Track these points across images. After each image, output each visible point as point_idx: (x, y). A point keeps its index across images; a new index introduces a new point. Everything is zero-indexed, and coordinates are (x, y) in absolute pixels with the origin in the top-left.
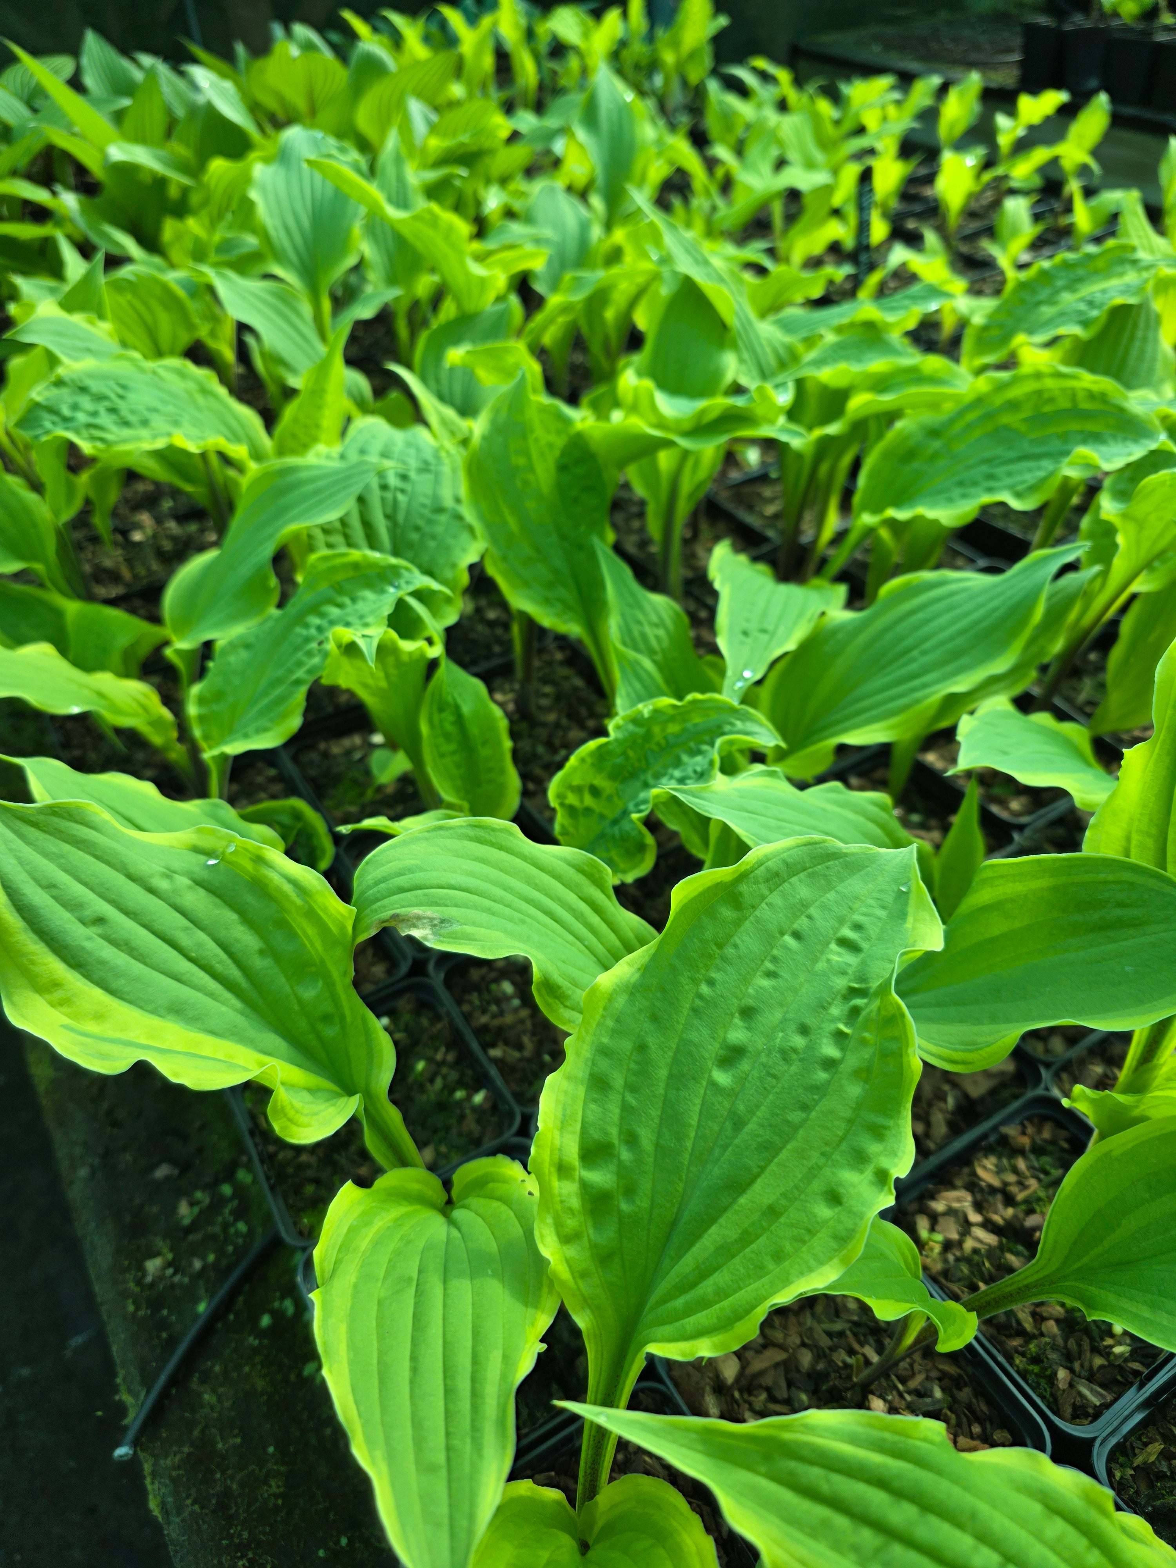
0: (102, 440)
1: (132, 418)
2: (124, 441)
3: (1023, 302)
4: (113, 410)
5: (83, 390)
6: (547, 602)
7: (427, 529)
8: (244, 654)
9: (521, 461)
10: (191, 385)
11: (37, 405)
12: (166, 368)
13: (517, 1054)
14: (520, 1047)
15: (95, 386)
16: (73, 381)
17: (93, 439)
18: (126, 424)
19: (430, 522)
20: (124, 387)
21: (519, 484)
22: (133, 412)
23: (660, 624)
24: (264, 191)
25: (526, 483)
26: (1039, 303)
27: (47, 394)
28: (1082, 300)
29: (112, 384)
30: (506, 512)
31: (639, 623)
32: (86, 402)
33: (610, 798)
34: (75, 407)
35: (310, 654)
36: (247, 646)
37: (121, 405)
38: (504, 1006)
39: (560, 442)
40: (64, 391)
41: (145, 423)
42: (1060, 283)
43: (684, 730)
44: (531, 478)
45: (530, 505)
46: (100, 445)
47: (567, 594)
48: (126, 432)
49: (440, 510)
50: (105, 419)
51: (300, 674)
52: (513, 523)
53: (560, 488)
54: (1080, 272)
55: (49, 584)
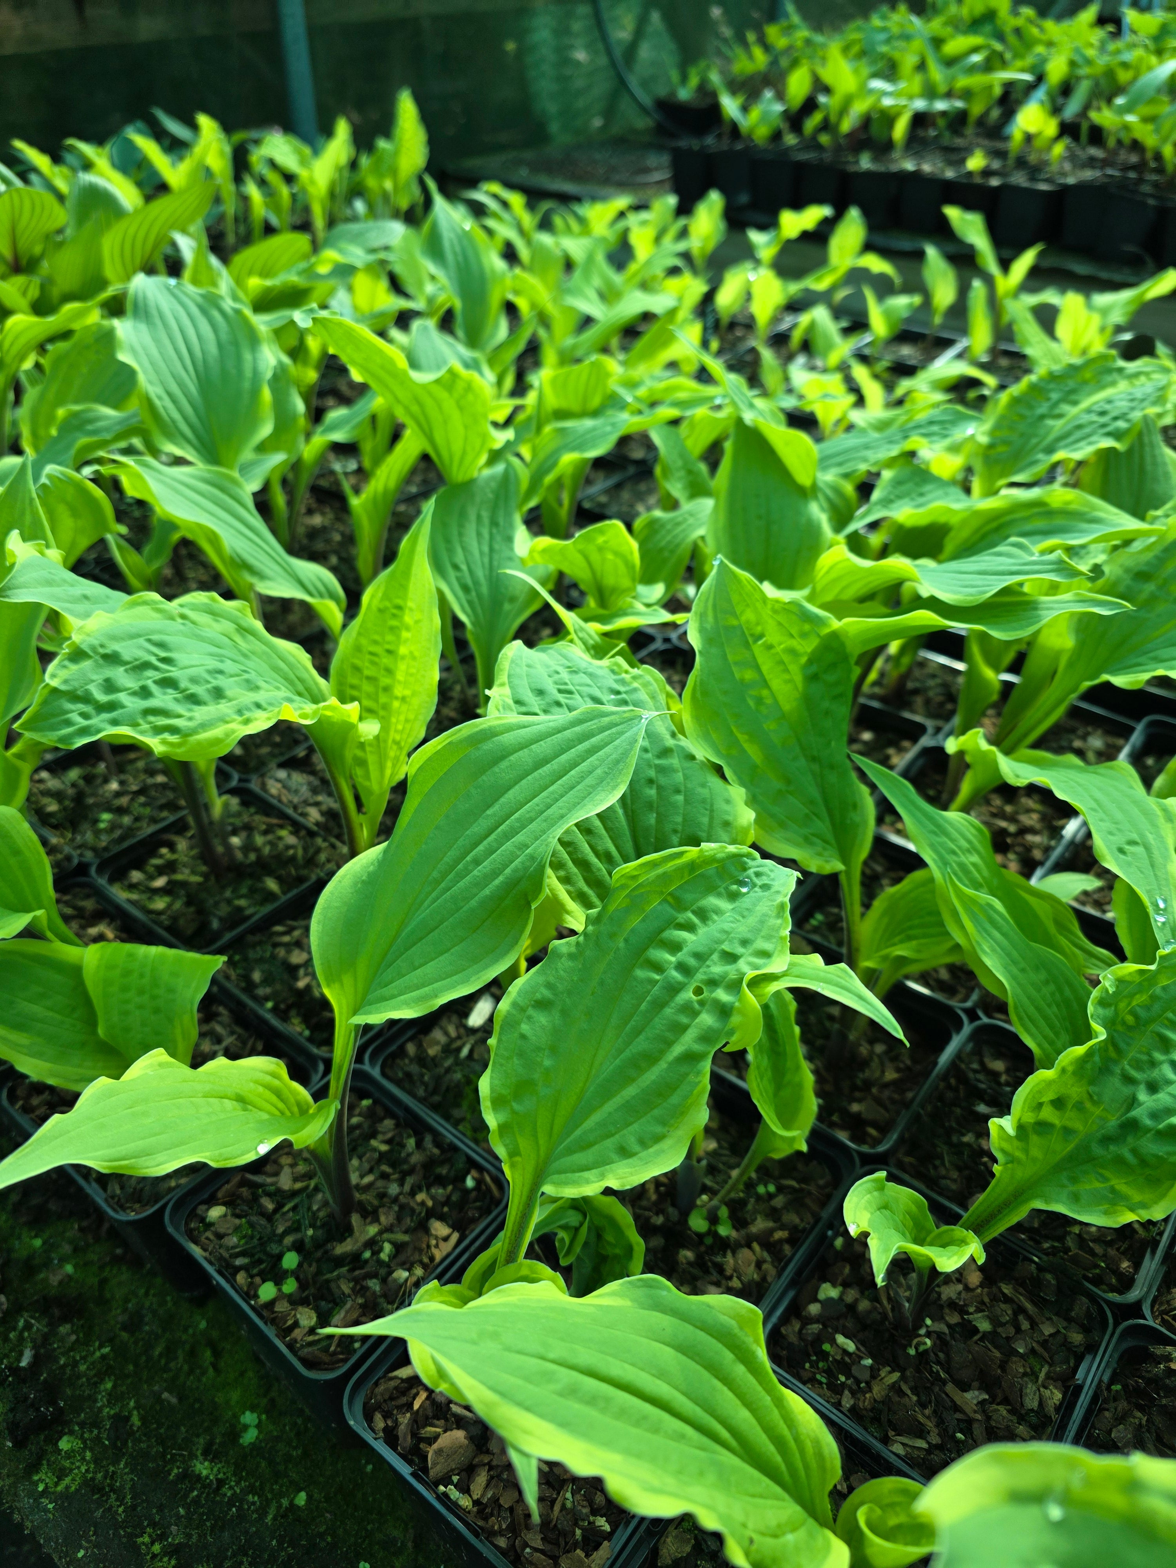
0: (174, 730)
1: (199, 690)
2: (204, 726)
3: (1023, 417)
4: (168, 683)
5: (113, 659)
6: (807, 841)
7: (663, 780)
8: (542, 1019)
9: (749, 675)
10: (228, 626)
11: (55, 692)
12: (194, 607)
13: (922, 1444)
14: (921, 1433)
15: (128, 651)
16: (93, 648)
17: (158, 730)
18: (194, 700)
19: (661, 770)
20: (161, 645)
21: (751, 703)
22: (194, 680)
23: (973, 849)
24: (134, 351)
25: (759, 701)
26: (1042, 417)
27: (64, 674)
28: (1089, 411)
29: (141, 641)
30: (742, 738)
31: (954, 853)
32: (119, 675)
33: (1079, 1107)
34: (110, 686)
35: (689, 1010)
36: (542, 1005)
37: (174, 672)
38: (855, 1370)
39: (808, 647)
40: (86, 664)
41: (218, 694)
42: (1054, 396)
43: (1154, 998)
44: (765, 693)
45: (770, 726)
46: (174, 739)
47: (823, 826)
48: (200, 713)
49: (666, 752)
50: (163, 699)
51: (687, 1041)
52: (754, 752)
53: (808, 701)
54: (1071, 384)
55: (49, 934)
